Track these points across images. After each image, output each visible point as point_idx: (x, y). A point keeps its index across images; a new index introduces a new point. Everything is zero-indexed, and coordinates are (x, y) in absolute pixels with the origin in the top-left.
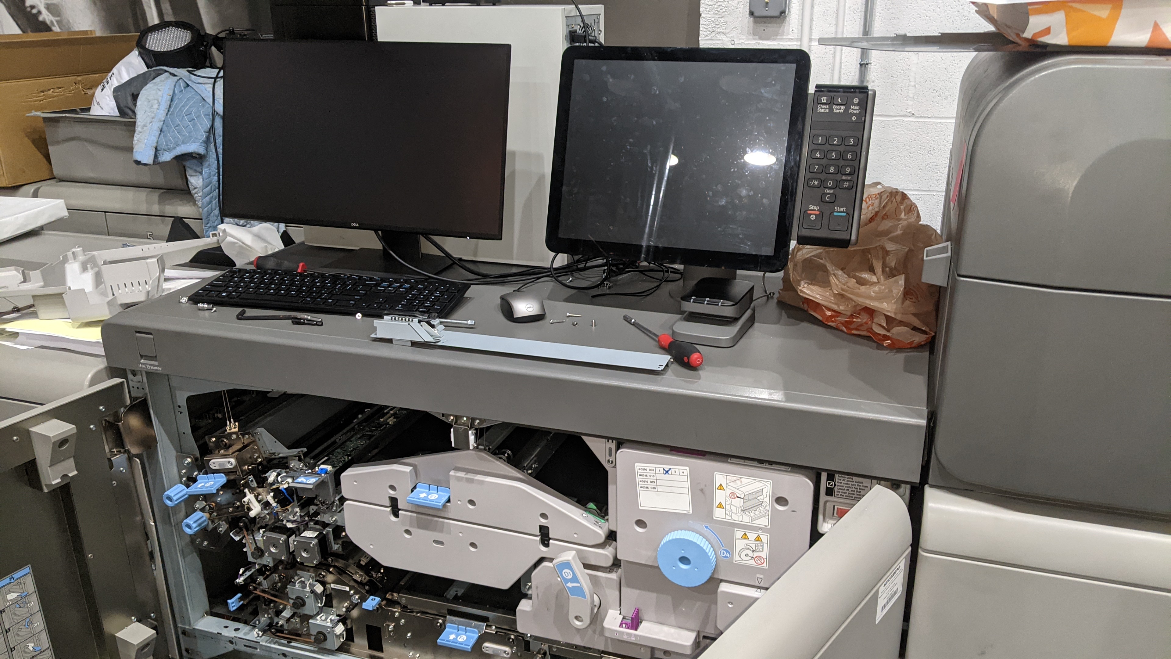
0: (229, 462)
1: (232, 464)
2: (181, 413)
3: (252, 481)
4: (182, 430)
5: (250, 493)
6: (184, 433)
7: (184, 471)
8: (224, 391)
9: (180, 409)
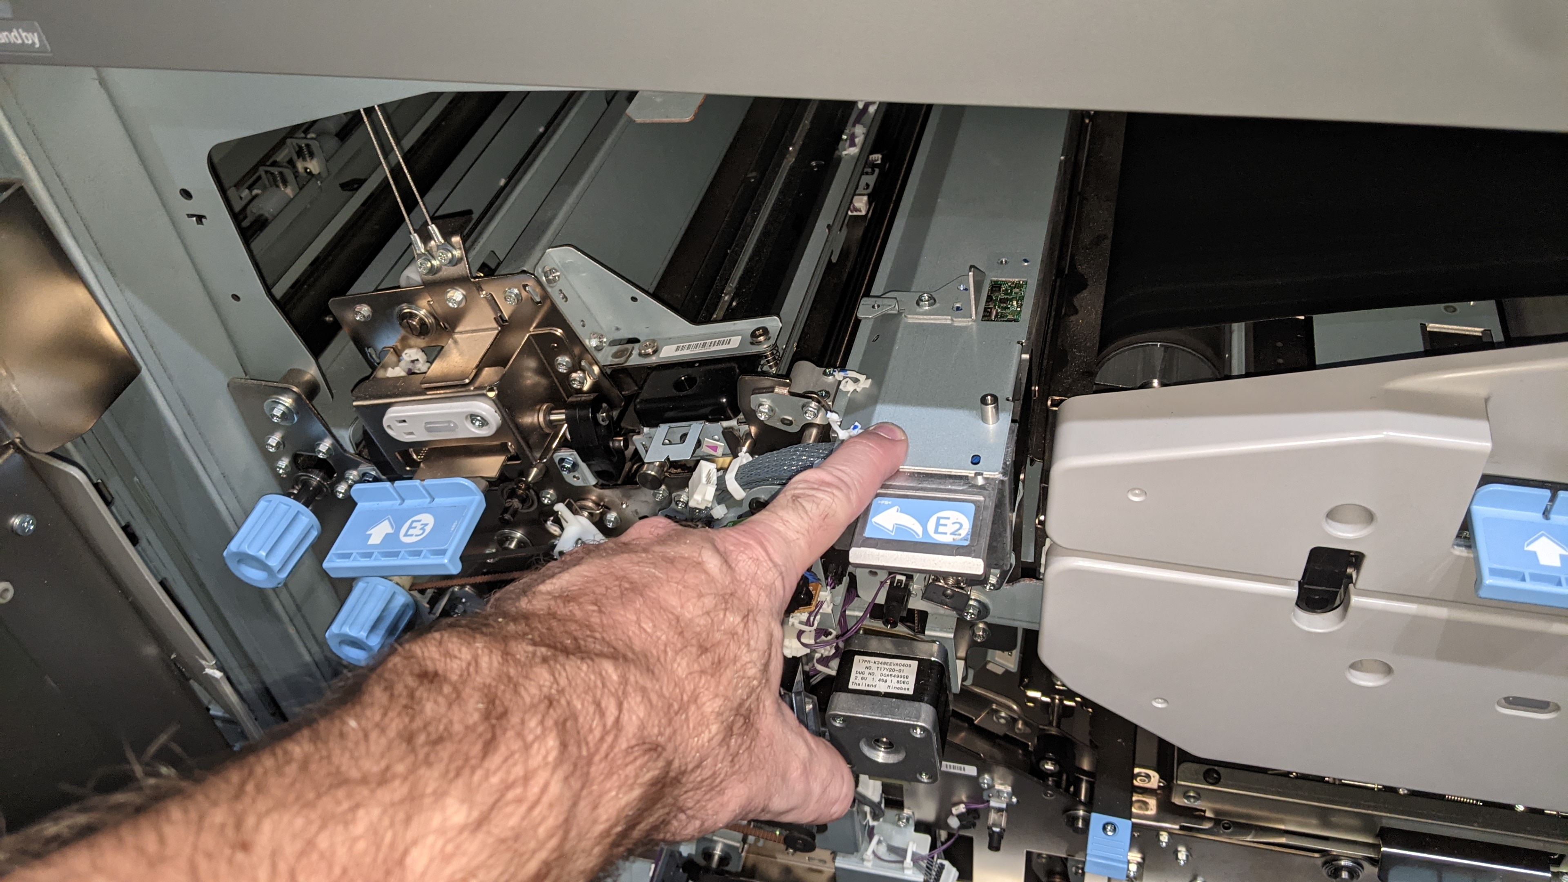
0: (473, 417)
1: (484, 423)
2: (200, 218)
3: (575, 466)
4: (223, 291)
5: (575, 512)
6: (236, 297)
7: (274, 440)
8: (370, 111)
9: (193, 207)
